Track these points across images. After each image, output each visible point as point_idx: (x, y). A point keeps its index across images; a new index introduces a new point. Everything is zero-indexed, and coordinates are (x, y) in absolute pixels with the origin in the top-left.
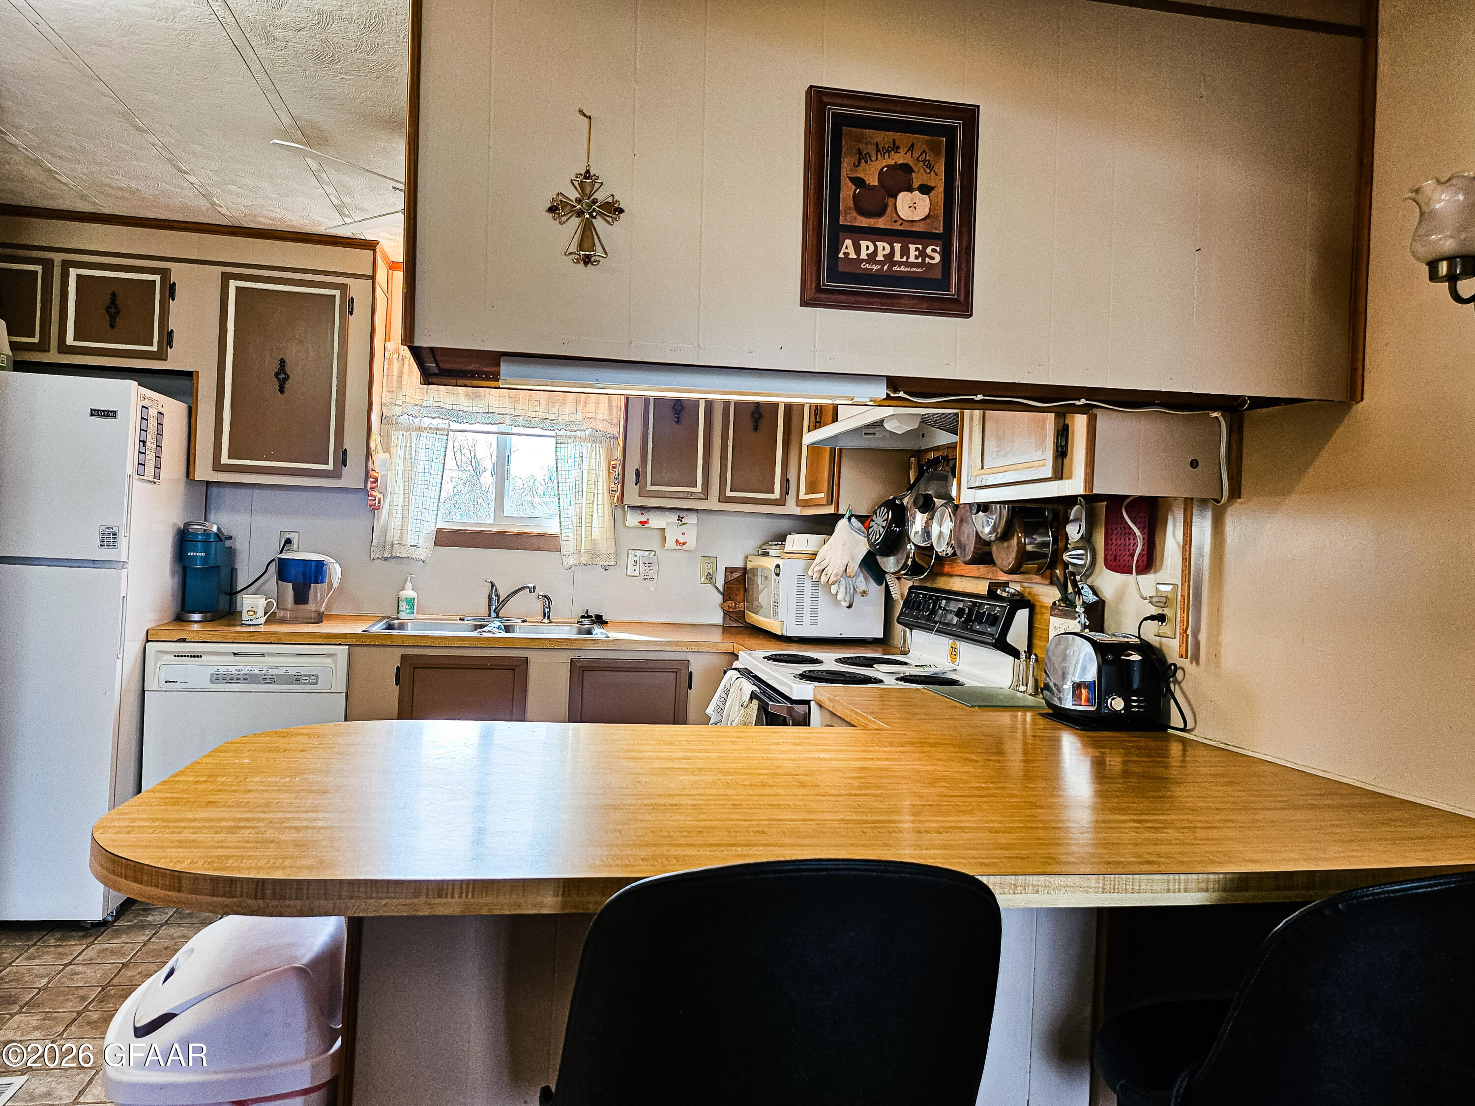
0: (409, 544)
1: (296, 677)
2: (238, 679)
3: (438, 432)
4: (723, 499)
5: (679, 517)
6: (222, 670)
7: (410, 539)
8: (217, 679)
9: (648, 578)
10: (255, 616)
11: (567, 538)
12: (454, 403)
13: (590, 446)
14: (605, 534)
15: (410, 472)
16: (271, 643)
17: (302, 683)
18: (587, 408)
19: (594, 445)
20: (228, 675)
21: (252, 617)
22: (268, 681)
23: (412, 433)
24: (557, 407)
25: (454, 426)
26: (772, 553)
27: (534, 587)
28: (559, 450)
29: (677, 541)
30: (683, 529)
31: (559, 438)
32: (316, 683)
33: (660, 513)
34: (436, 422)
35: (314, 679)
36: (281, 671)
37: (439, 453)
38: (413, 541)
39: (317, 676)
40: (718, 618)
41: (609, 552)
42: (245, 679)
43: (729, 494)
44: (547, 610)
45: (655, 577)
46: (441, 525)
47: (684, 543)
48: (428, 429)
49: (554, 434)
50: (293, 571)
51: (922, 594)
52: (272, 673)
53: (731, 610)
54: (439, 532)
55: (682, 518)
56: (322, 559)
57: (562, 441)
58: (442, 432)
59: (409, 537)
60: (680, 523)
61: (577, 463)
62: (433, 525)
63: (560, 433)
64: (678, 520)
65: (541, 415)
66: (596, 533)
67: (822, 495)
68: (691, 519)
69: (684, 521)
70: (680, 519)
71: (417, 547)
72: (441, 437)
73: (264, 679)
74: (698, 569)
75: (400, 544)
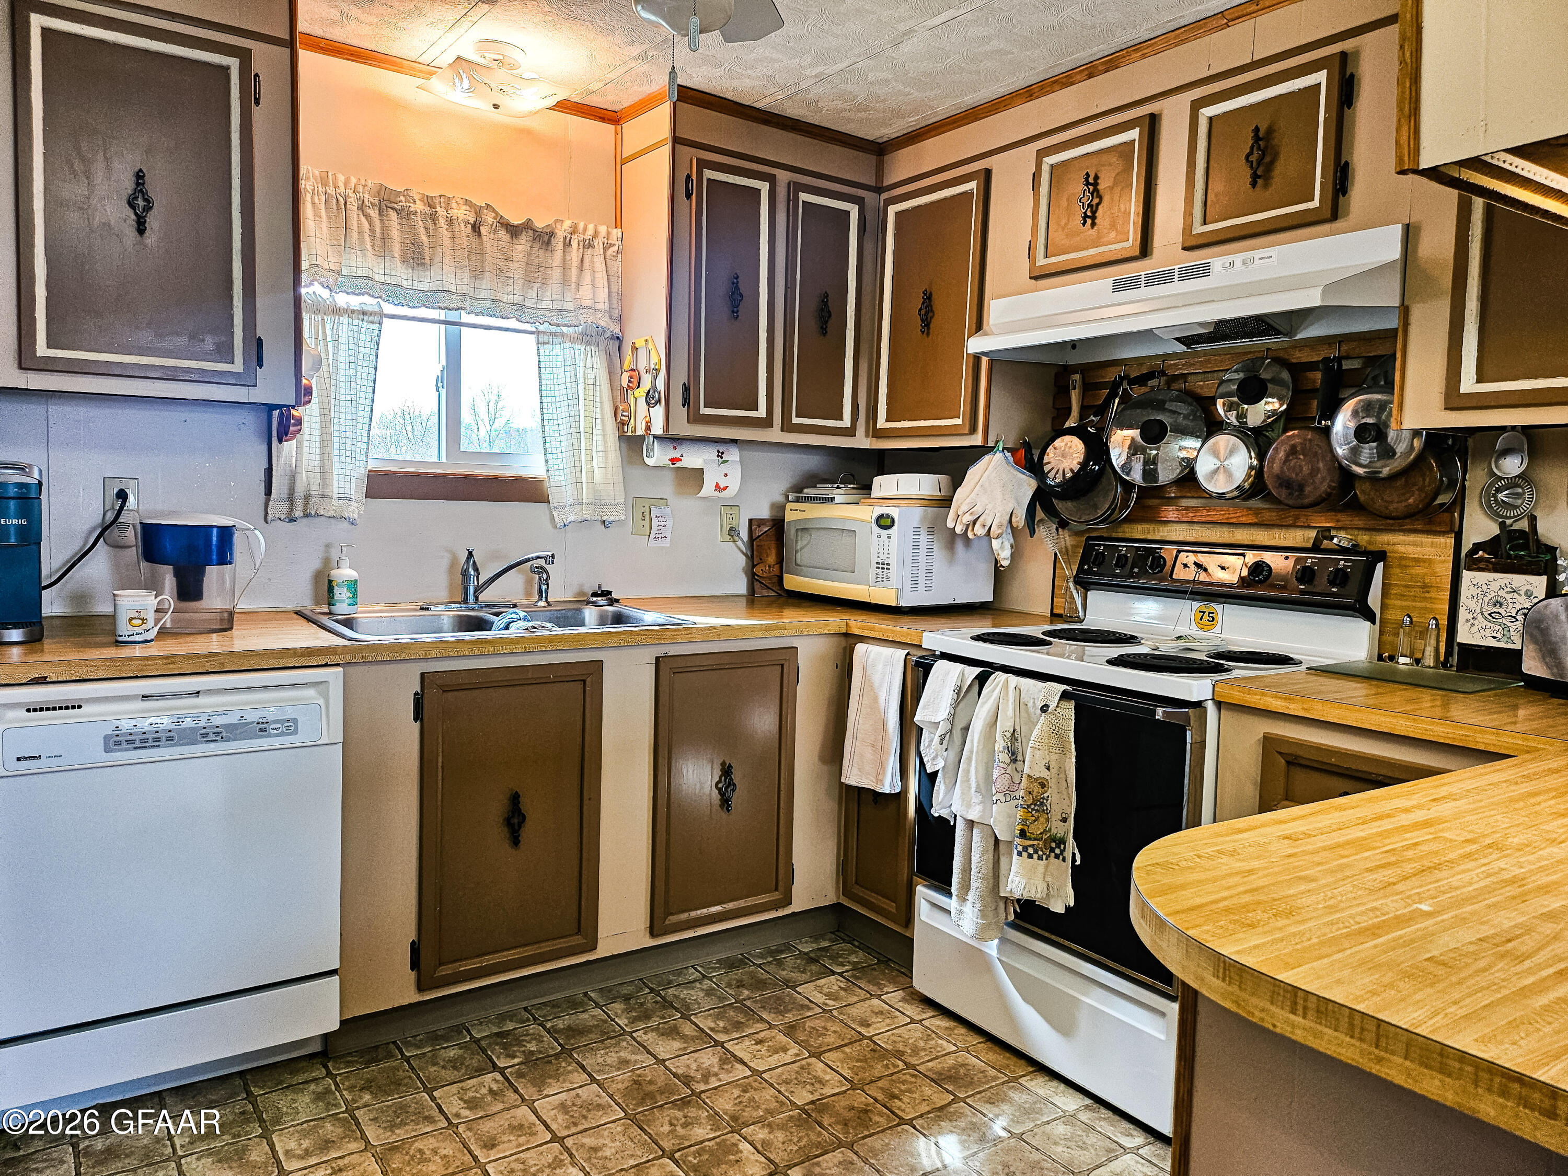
0: (335, 496)
1: (261, 726)
2: (157, 739)
3: (366, 318)
4: (787, 426)
5: (718, 452)
6: (126, 725)
7: (338, 486)
8: (118, 743)
9: (660, 536)
10: (144, 627)
11: (558, 484)
12: (388, 272)
13: (583, 349)
14: (609, 477)
15: (327, 381)
16: (207, 673)
17: (270, 736)
18: (581, 293)
19: (588, 348)
20: (136, 734)
21: (140, 629)
22: (211, 737)
23: (326, 318)
24: (535, 288)
25: (388, 308)
26: (838, 499)
27: (553, 556)
28: (542, 353)
29: (717, 485)
30: (724, 468)
31: (541, 336)
32: (295, 732)
33: (696, 446)
34: (355, 302)
35: (290, 726)
36: (233, 719)
37: (367, 351)
38: (342, 491)
39: (295, 721)
40: (740, 586)
41: (616, 502)
42: (170, 739)
43: (796, 420)
44: (544, 587)
45: (669, 535)
46: (374, 465)
47: (725, 488)
48: (350, 312)
49: (534, 329)
50: (168, 545)
51: (1124, 546)
52: (218, 723)
53: (765, 575)
54: (373, 476)
55: (723, 453)
56: (230, 523)
57: (546, 340)
58: (371, 318)
59: (335, 484)
60: (721, 460)
61: (568, 374)
62: (362, 464)
63: (541, 328)
64: (718, 456)
65: (517, 299)
66: (598, 476)
67: (959, 421)
68: (733, 455)
69: (725, 457)
70: (720, 455)
71: (349, 499)
72: (371, 326)
73: (205, 735)
74: (717, 524)
75: (323, 496)
